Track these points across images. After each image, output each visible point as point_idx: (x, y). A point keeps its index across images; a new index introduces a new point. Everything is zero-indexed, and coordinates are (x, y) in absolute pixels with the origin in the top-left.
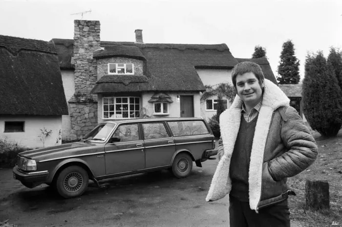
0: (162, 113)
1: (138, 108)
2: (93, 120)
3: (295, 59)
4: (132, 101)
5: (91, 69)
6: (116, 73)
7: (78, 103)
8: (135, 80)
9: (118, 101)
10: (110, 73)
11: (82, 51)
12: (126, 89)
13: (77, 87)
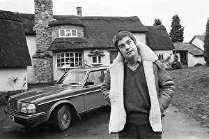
0: (97, 63)
1: (81, 60)
2: (50, 69)
3: (180, 26)
4: (76, 55)
5: (47, 33)
6: (65, 36)
7: (40, 57)
8: (78, 41)
9: (67, 55)
10: (60, 36)
11: (40, 21)
12: (73, 47)
13: (38, 46)
